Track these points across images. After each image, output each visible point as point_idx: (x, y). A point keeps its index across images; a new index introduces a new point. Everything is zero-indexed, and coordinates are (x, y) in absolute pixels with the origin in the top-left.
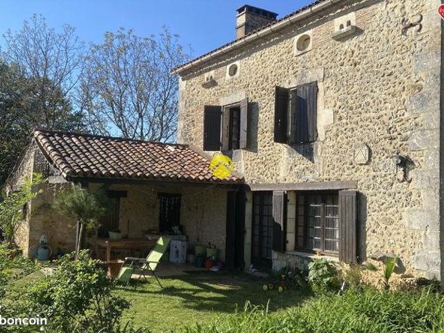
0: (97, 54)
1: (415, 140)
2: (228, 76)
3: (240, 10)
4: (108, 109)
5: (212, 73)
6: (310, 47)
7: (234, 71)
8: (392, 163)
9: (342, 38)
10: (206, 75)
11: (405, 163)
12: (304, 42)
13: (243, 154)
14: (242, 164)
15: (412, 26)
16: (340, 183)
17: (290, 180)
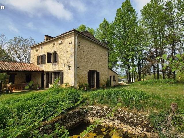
0: (12, 42)
1: (71, 63)
2: (41, 49)
3: (45, 36)
4: (15, 55)
5: (38, 49)
6: (55, 45)
7: (42, 48)
8: (68, 67)
9: (60, 44)
10: (36, 49)
11: (69, 67)
12: (54, 44)
13: (44, 65)
14: (44, 67)
15: (70, 43)
16: (60, 70)
17: (52, 70)
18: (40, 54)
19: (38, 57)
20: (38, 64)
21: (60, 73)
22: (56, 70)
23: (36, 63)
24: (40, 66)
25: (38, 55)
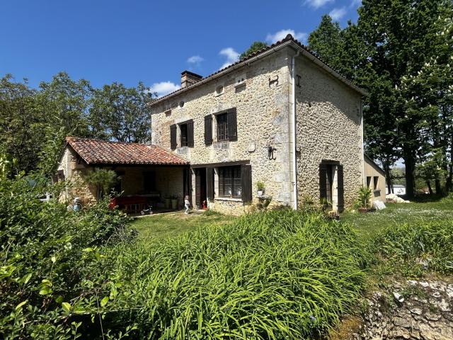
1: (278, 139)
3: (183, 74)
7: (182, 104)
8: (267, 151)
11: (271, 150)
12: (219, 90)
13: (190, 149)
14: (189, 154)
15: (273, 82)
16: (240, 161)
17: (215, 162)
18: (177, 122)
19: (173, 128)
20: (174, 146)
21: (242, 169)
22: (226, 160)
23: (168, 146)
24: (179, 150)
25: (172, 124)
